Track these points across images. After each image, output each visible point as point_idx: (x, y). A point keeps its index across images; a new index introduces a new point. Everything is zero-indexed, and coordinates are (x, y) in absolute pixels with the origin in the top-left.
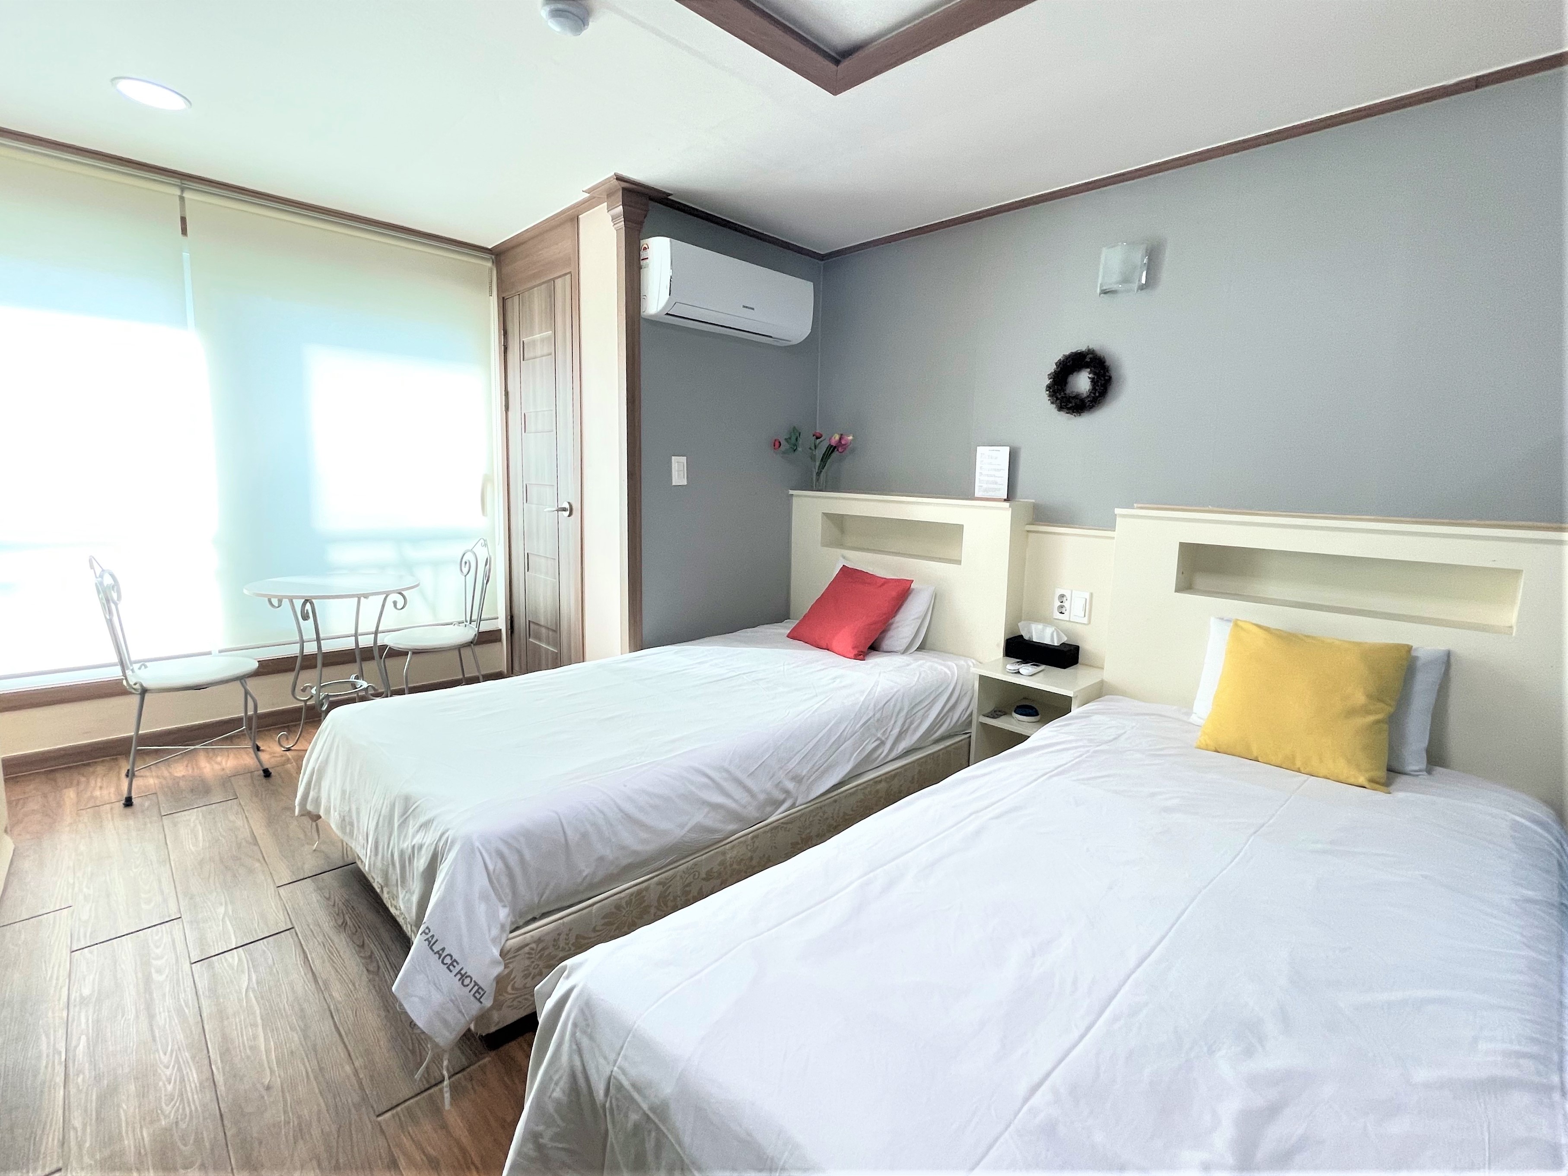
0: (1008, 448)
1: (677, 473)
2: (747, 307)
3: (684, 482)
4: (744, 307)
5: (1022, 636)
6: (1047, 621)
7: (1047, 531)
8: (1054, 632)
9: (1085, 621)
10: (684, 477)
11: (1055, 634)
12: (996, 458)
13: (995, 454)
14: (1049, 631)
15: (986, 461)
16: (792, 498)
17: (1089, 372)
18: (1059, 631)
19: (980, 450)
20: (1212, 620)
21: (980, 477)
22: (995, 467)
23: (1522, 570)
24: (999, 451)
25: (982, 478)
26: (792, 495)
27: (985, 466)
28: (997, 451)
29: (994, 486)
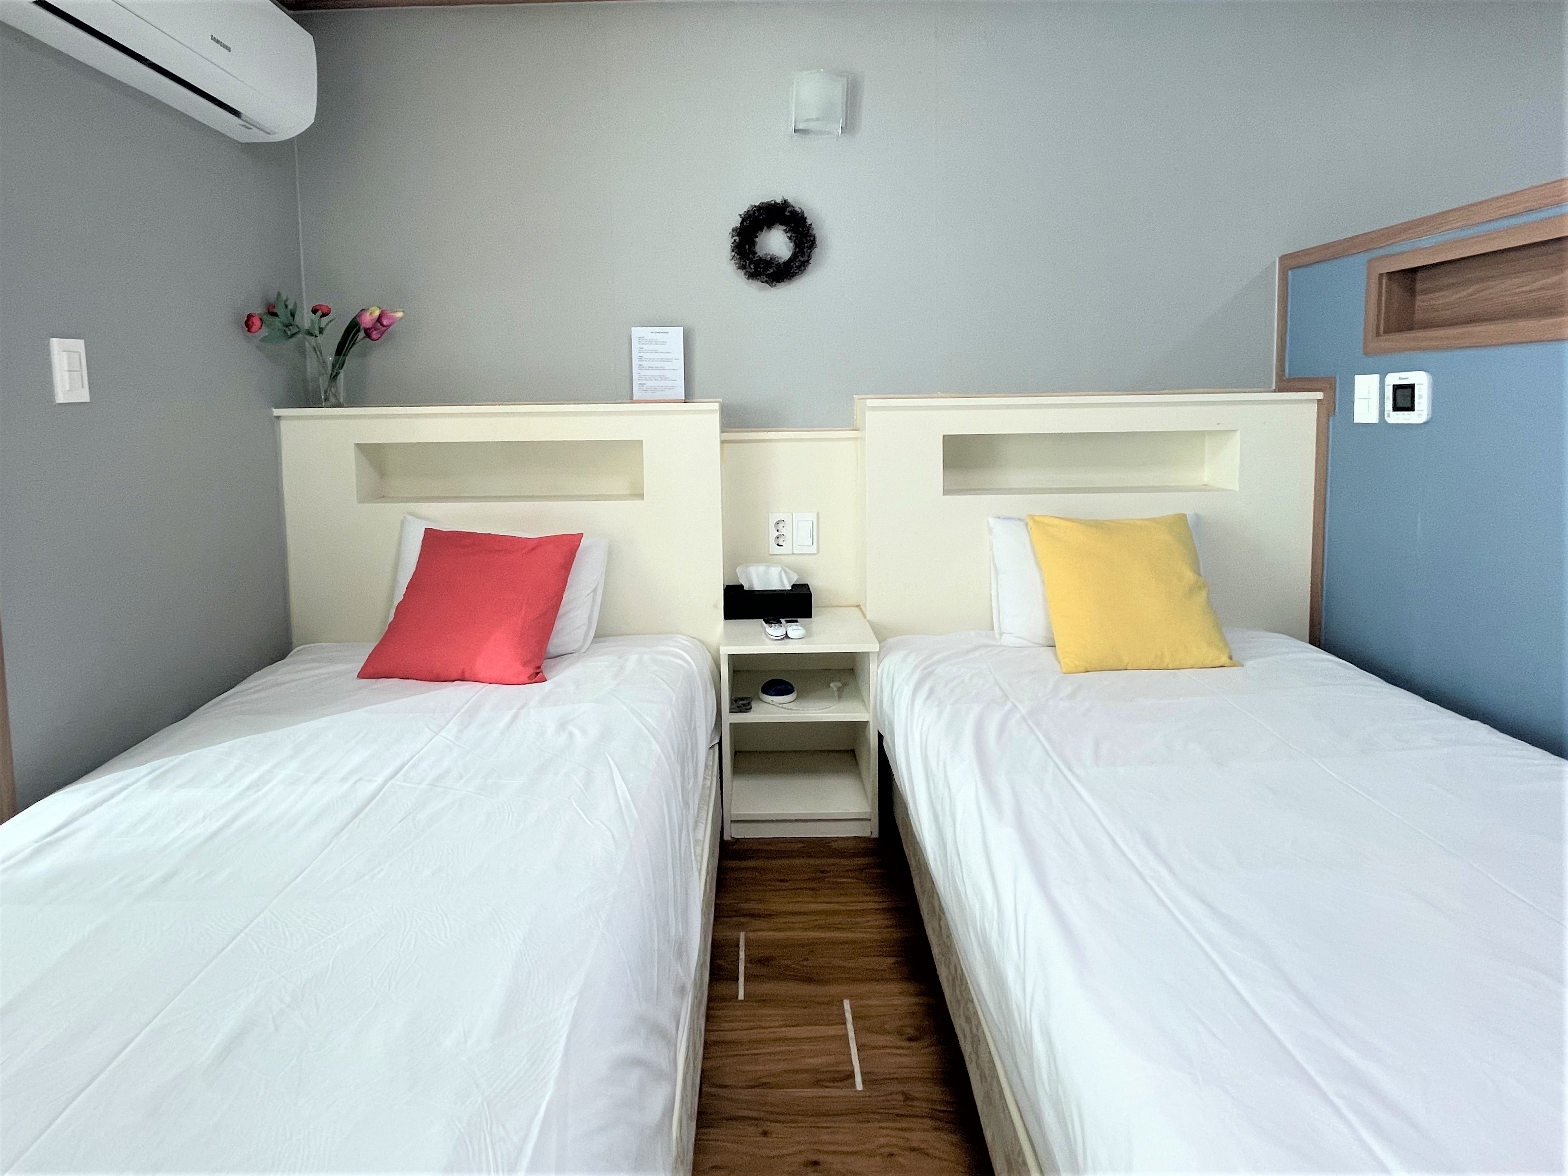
0: (682, 327)
1: (67, 374)
2: (218, 42)
3: (84, 396)
4: (213, 39)
5: (742, 586)
6: (768, 560)
7: (746, 438)
8: (781, 571)
9: (813, 550)
10: (83, 387)
11: (783, 575)
12: (663, 343)
13: (658, 337)
14: (775, 571)
15: (646, 347)
16: (279, 423)
17: (785, 230)
18: (787, 570)
19: (637, 332)
20: (991, 521)
21: (639, 371)
22: (664, 356)
23: (1237, 430)
24: (668, 332)
25: (643, 372)
26: (278, 418)
27: (645, 355)
28: (664, 332)
29: (664, 383)
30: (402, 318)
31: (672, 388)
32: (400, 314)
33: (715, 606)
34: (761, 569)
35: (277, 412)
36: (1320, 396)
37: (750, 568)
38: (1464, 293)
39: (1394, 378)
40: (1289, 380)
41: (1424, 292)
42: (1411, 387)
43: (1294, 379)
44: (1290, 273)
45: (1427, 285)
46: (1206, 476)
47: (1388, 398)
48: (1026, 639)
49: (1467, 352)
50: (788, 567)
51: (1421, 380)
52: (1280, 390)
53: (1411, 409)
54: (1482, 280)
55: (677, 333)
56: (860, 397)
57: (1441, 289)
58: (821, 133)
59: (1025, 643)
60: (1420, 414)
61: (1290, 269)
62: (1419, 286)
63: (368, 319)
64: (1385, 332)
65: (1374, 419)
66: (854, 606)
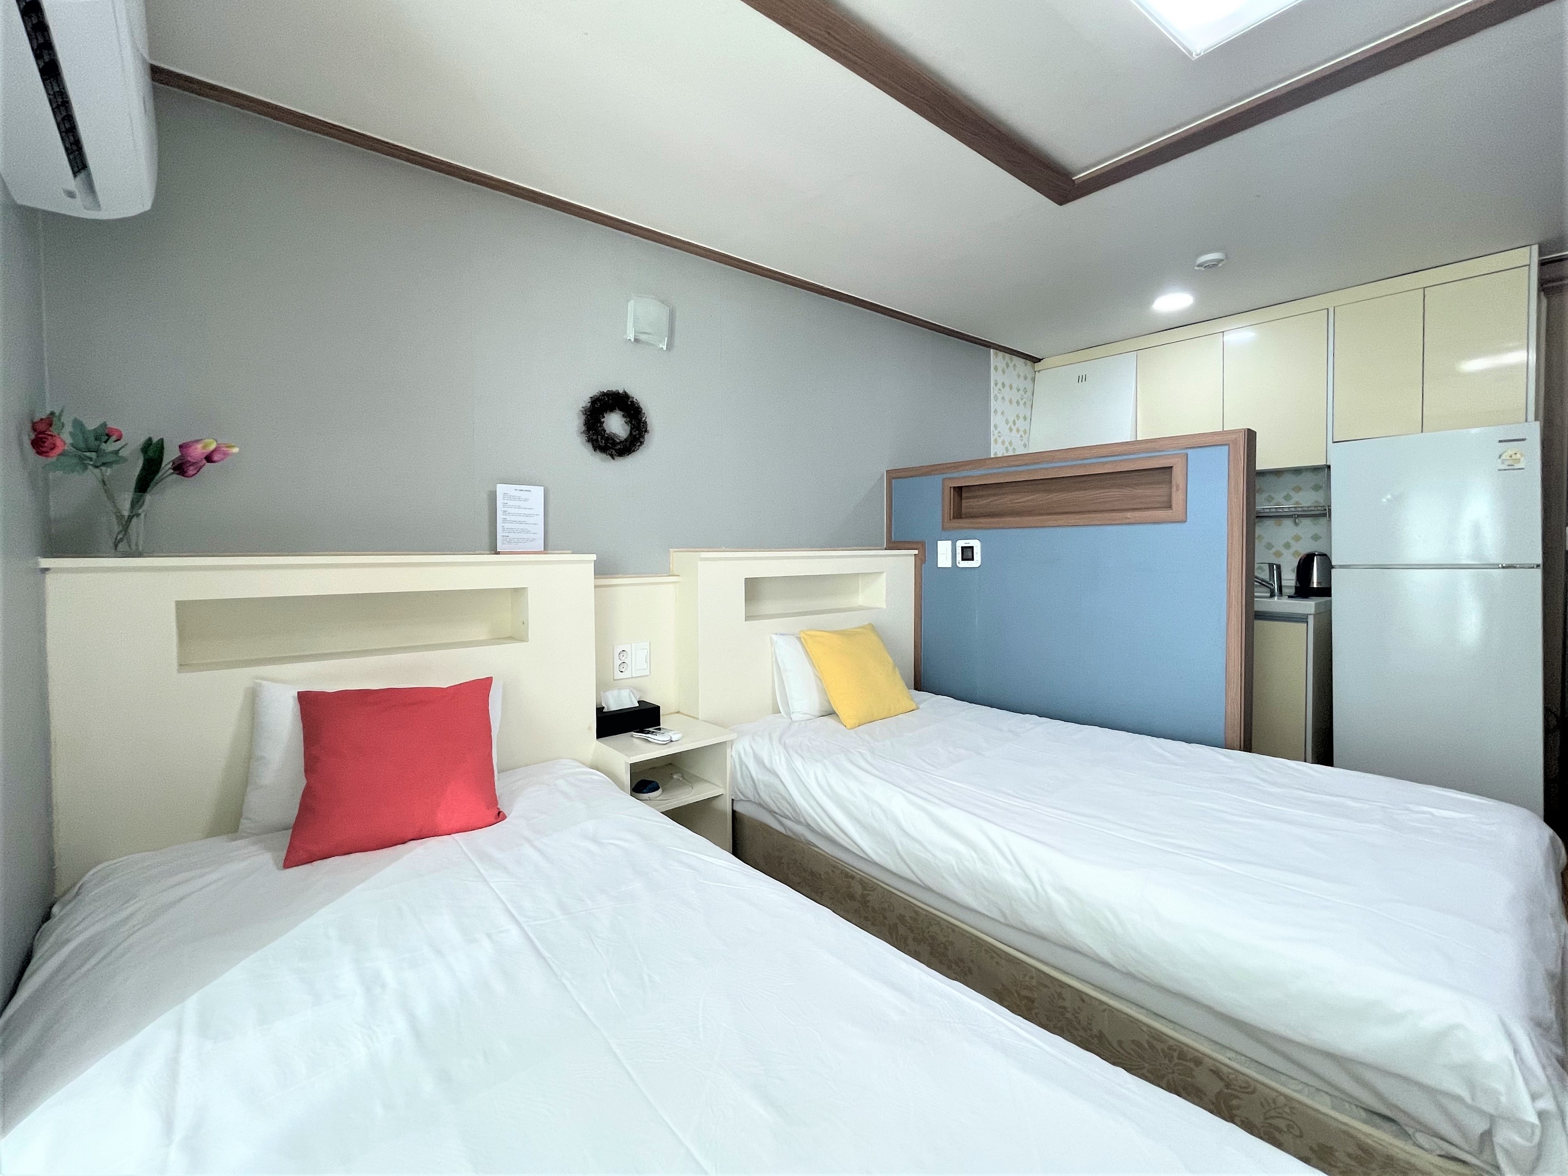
0: (542, 489)
5: (606, 709)
6: (617, 685)
8: (629, 692)
9: (648, 672)
11: (631, 693)
12: (526, 500)
13: (523, 495)
14: (625, 693)
15: (510, 503)
16: (45, 576)
17: (623, 416)
18: (633, 690)
19: (501, 489)
20: (774, 637)
21: (503, 525)
22: (527, 512)
23: (883, 572)
24: (530, 491)
25: (506, 525)
26: (46, 570)
27: (510, 510)
28: (527, 491)
29: (525, 536)
30: (239, 453)
31: (533, 540)
32: (236, 450)
33: (590, 728)
34: (615, 692)
35: (45, 563)
36: (916, 552)
37: (607, 693)
38: (988, 501)
39: (961, 543)
40: (894, 542)
41: (968, 498)
42: (972, 548)
43: (898, 542)
44: (893, 481)
45: (968, 495)
46: (861, 600)
47: (959, 553)
48: (807, 714)
49: (1000, 531)
50: (635, 688)
51: (976, 544)
52: (888, 548)
53: (972, 559)
54: (994, 495)
55: (538, 492)
56: (674, 550)
57: (974, 497)
58: (647, 343)
59: (808, 717)
60: (976, 563)
61: (893, 478)
62: (964, 495)
63: (198, 451)
64: (953, 518)
65: (949, 564)
66: (674, 713)
